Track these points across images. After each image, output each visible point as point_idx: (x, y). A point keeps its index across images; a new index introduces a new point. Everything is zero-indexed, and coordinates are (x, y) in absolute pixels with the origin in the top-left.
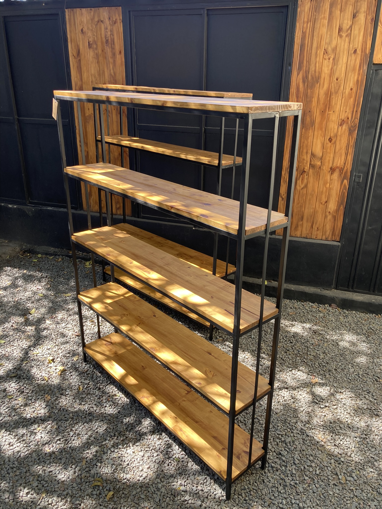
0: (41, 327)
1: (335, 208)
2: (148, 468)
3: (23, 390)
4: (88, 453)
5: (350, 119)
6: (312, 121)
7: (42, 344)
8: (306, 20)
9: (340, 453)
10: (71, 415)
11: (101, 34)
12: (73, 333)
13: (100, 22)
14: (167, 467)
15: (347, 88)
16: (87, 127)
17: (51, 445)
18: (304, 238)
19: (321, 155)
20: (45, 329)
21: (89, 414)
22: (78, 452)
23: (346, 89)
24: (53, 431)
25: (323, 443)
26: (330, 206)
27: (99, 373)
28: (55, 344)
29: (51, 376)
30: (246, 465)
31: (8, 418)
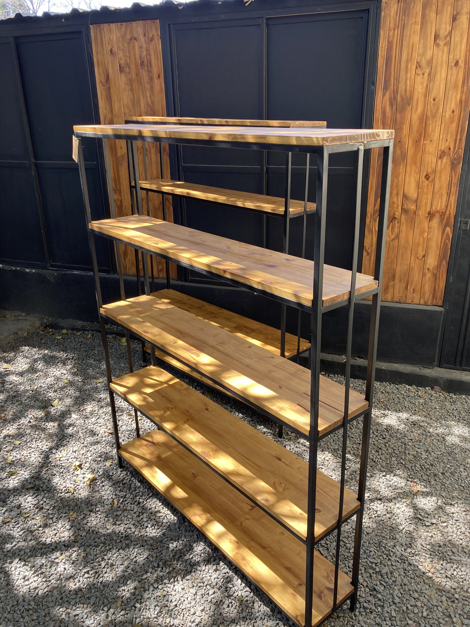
0: (65, 423)
1: (436, 263)
2: (202, 610)
3: (42, 506)
4: (124, 590)
5: (452, 149)
6: (404, 154)
7: (66, 445)
8: (392, 26)
9: (453, 587)
10: (102, 539)
11: (135, 55)
12: (105, 430)
13: (133, 40)
14: (227, 610)
15: (448, 110)
16: (120, 170)
17: (77, 579)
18: (396, 302)
19: (416, 196)
20: (70, 425)
21: (126, 536)
22: (111, 589)
23: (446, 112)
24: (79, 560)
25: (430, 575)
26: (429, 261)
27: (139, 482)
28: (82, 445)
29: (78, 487)
30: (330, 608)
31: (23, 543)
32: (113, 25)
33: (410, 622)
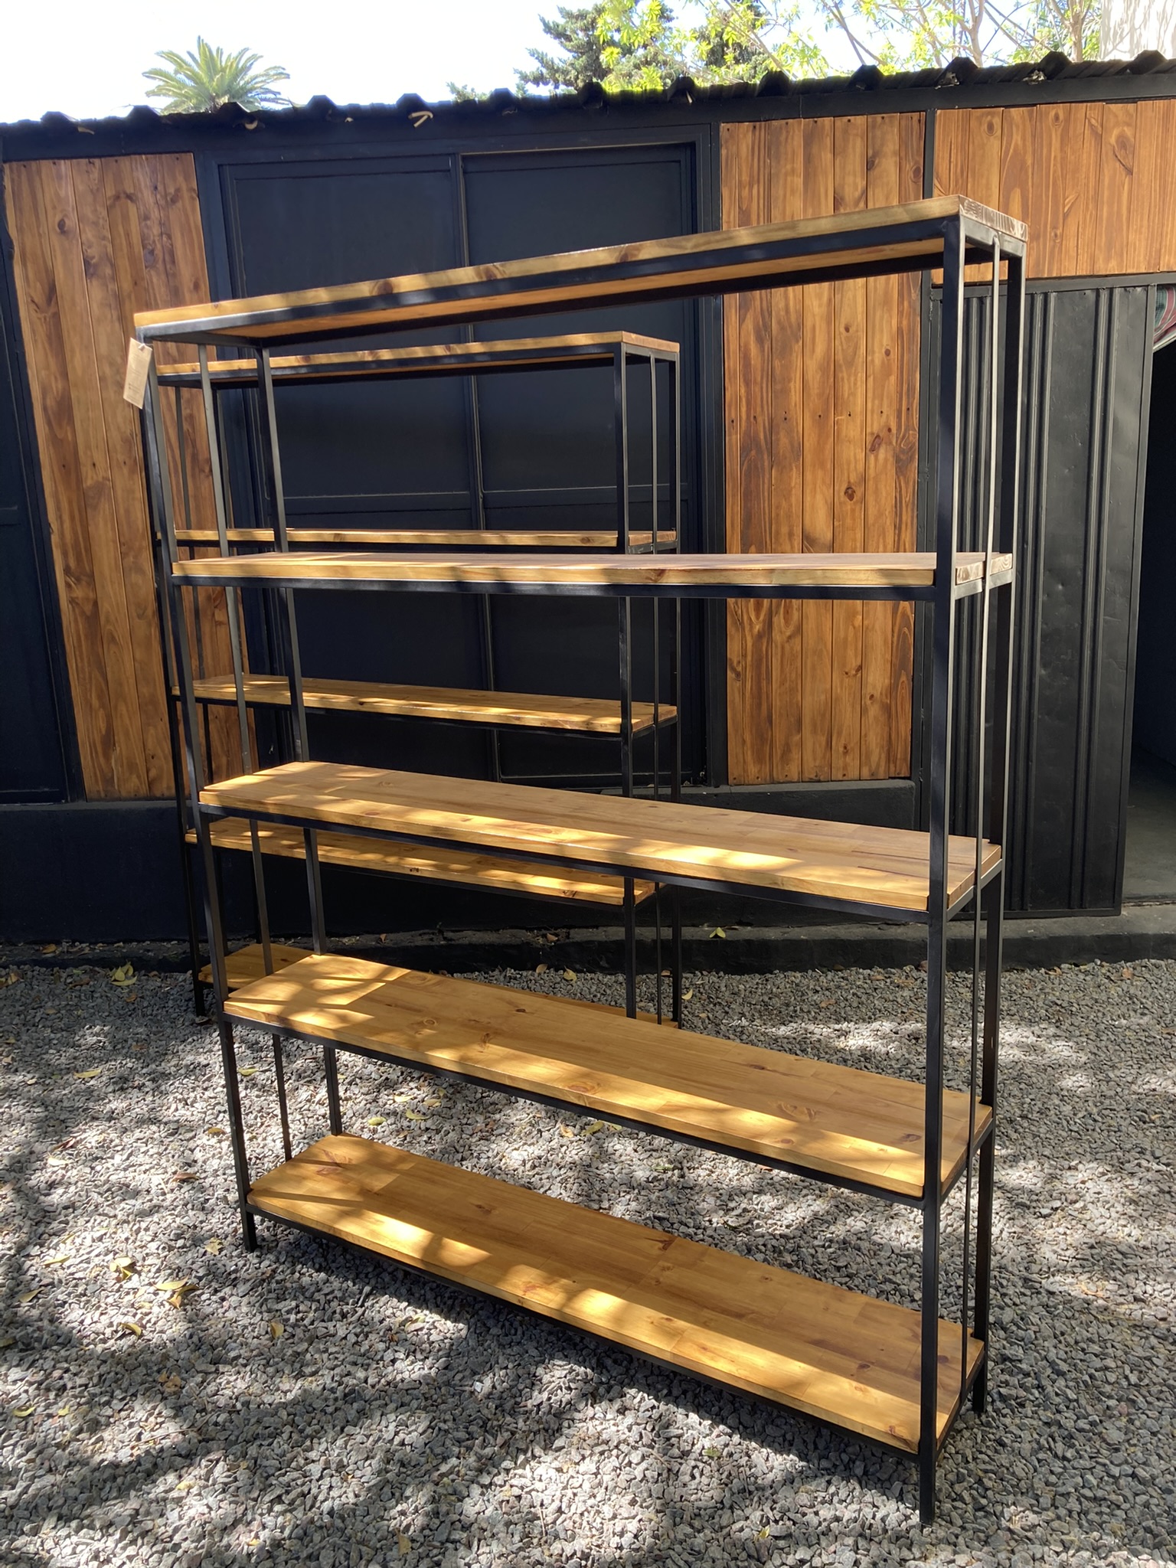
0: (33, 1182)
1: (887, 681)
2: (633, 1503)
3: (61, 1382)
4: (403, 1513)
5: (894, 431)
6: (796, 445)
7: (64, 1230)
8: (745, 178)
10: (284, 1414)
11: (128, 235)
12: (163, 1176)
13: (123, 199)
14: (693, 1484)
15: (876, 349)
16: (90, 522)
17: (255, 1523)
18: (811, 781)
19: (829, 535)
20: (52, 1185)
21: (346, 1395)
22: (366, 1520)
23: (873, 352)
24: (241, 1478)
26: (871, 679)
27: (318, 1271)
28: (114, 1222)
29: (148, 1318)
31: (50, 1479)
32: (64, 166)
33: (1112, 1403)
